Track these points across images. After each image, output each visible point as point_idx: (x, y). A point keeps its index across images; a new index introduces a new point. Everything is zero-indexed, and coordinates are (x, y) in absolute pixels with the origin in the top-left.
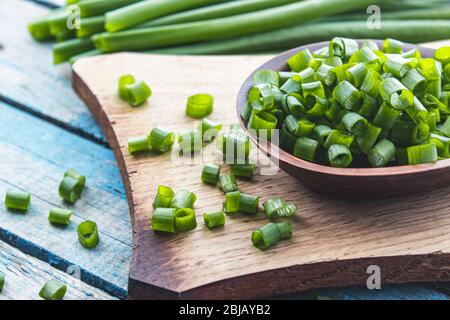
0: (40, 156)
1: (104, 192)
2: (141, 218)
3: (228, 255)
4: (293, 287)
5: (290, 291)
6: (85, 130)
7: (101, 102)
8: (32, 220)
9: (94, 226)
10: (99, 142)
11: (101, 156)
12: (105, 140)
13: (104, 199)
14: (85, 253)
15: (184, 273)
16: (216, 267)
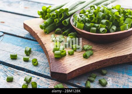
0: (18, 45)
1: (36, 51)
2: (50, 55)
3: (78, 61)
4: (96, 68)
5: (95, 69)
6: (29, 38)
7: (32, 29)
8: (19, 61)
9: (36, 60)
10: (33, 40)
11: (34, 43)
12: (34, 39)
13: (37, 53)
14: (35, 67)
15: (67, 68)
16: (75, 65)
